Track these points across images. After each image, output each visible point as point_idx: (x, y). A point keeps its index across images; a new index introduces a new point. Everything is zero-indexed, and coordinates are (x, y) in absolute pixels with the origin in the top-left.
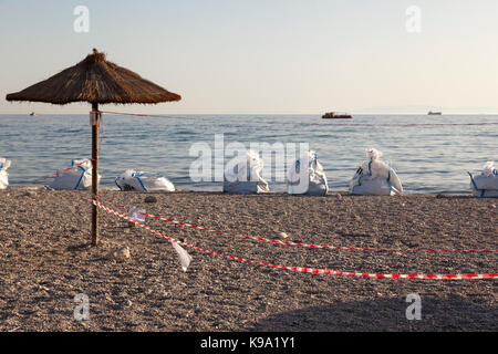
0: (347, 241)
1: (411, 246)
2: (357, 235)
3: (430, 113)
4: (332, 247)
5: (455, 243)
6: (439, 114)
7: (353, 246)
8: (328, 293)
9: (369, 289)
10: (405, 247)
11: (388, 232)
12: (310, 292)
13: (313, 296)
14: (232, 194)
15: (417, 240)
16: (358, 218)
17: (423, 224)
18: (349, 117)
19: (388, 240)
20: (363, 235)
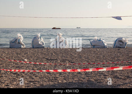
0: (49, 61)
1: (72, 63)
2: (53, 59)
3: (77, 28)
4: (43, 64)
5: (87, 61)
6: (80, 28)
7: (51, 63)
8: (38, 82)
9: (55, 79)
10: (70, 63)
11: (64, 58)
12: (31, 82)
13: (31, 83)
14: (12, 48)
15: (74, 60)
16: (54, 54)
17: (76, 55)
18: (60, 29)
19: (64, 61)
20: (55, 59)
